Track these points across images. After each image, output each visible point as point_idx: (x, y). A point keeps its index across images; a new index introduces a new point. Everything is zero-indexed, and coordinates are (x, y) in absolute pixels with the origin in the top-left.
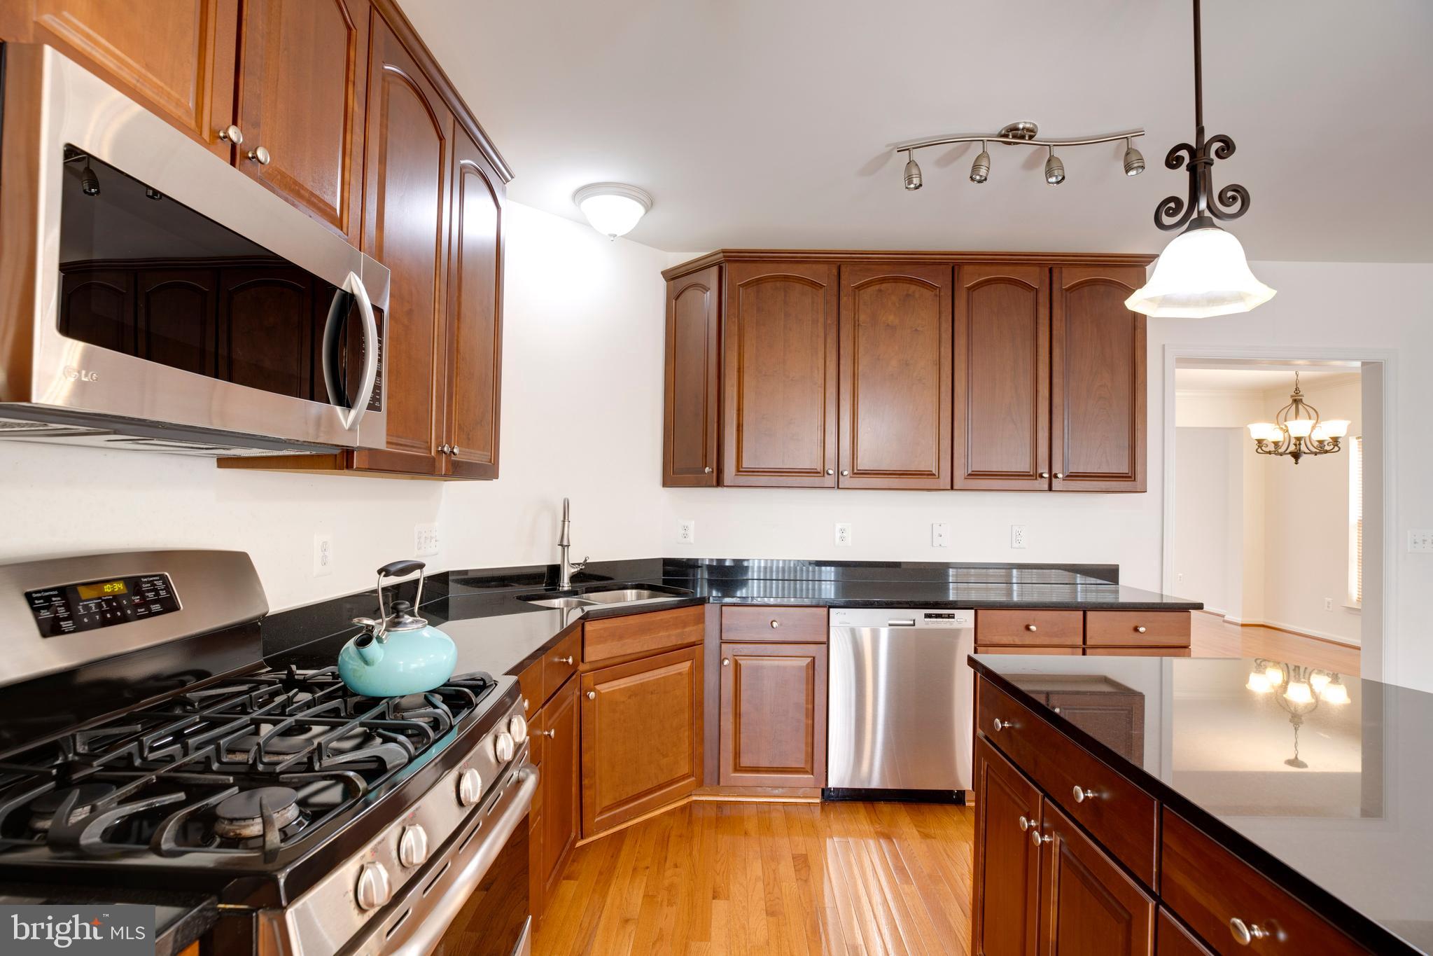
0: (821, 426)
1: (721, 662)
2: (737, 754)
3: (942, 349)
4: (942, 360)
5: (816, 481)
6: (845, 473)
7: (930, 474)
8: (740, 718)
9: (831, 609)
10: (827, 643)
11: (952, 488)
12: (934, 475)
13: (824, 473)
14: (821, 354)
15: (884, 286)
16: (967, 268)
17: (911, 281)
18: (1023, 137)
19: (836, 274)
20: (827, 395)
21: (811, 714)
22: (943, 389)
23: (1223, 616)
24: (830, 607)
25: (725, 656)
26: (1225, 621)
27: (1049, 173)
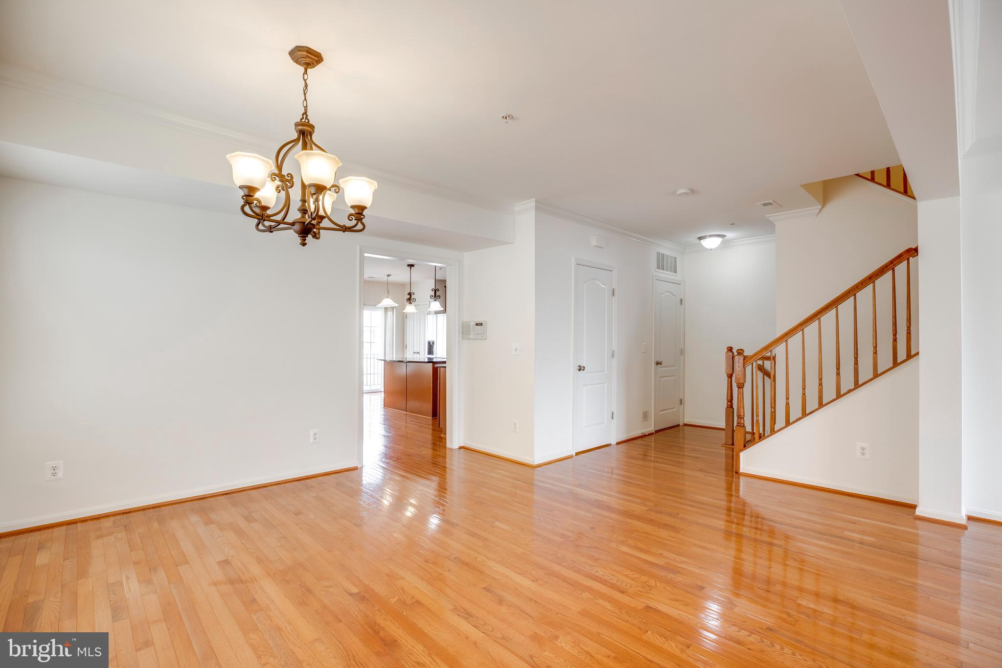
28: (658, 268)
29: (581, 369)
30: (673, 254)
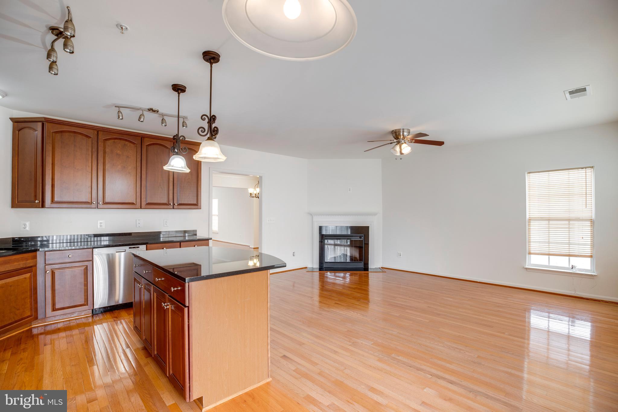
0: (90, 187)
1: (46, 272)
2: (54, 304)
3: (137, 164)
4: (137, 167)
5: (88, 206)
6: (100, 203)
7: (133, 204)
8: (55, 291)
9: (94, 249)
10: (92, 261)
11: (141, 208)
12: (134, 204)
13: (91, 203)
14: (90, 161)
15: (116, 141)
16: (146, 139)
17: (126, 140)
18: (155, 112)
19: (96, 134)
20: (93, 176)
21: (86, 285)
22: (137, 176)
23: (249, 246)
24: (93, 248)
25: (47, 270)
26: (250, 248)
27: (162, 123)
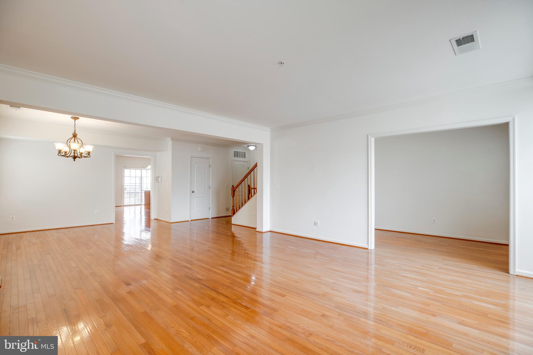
28: (235, 156)
29: (193, 192)
30: (243, 151)
